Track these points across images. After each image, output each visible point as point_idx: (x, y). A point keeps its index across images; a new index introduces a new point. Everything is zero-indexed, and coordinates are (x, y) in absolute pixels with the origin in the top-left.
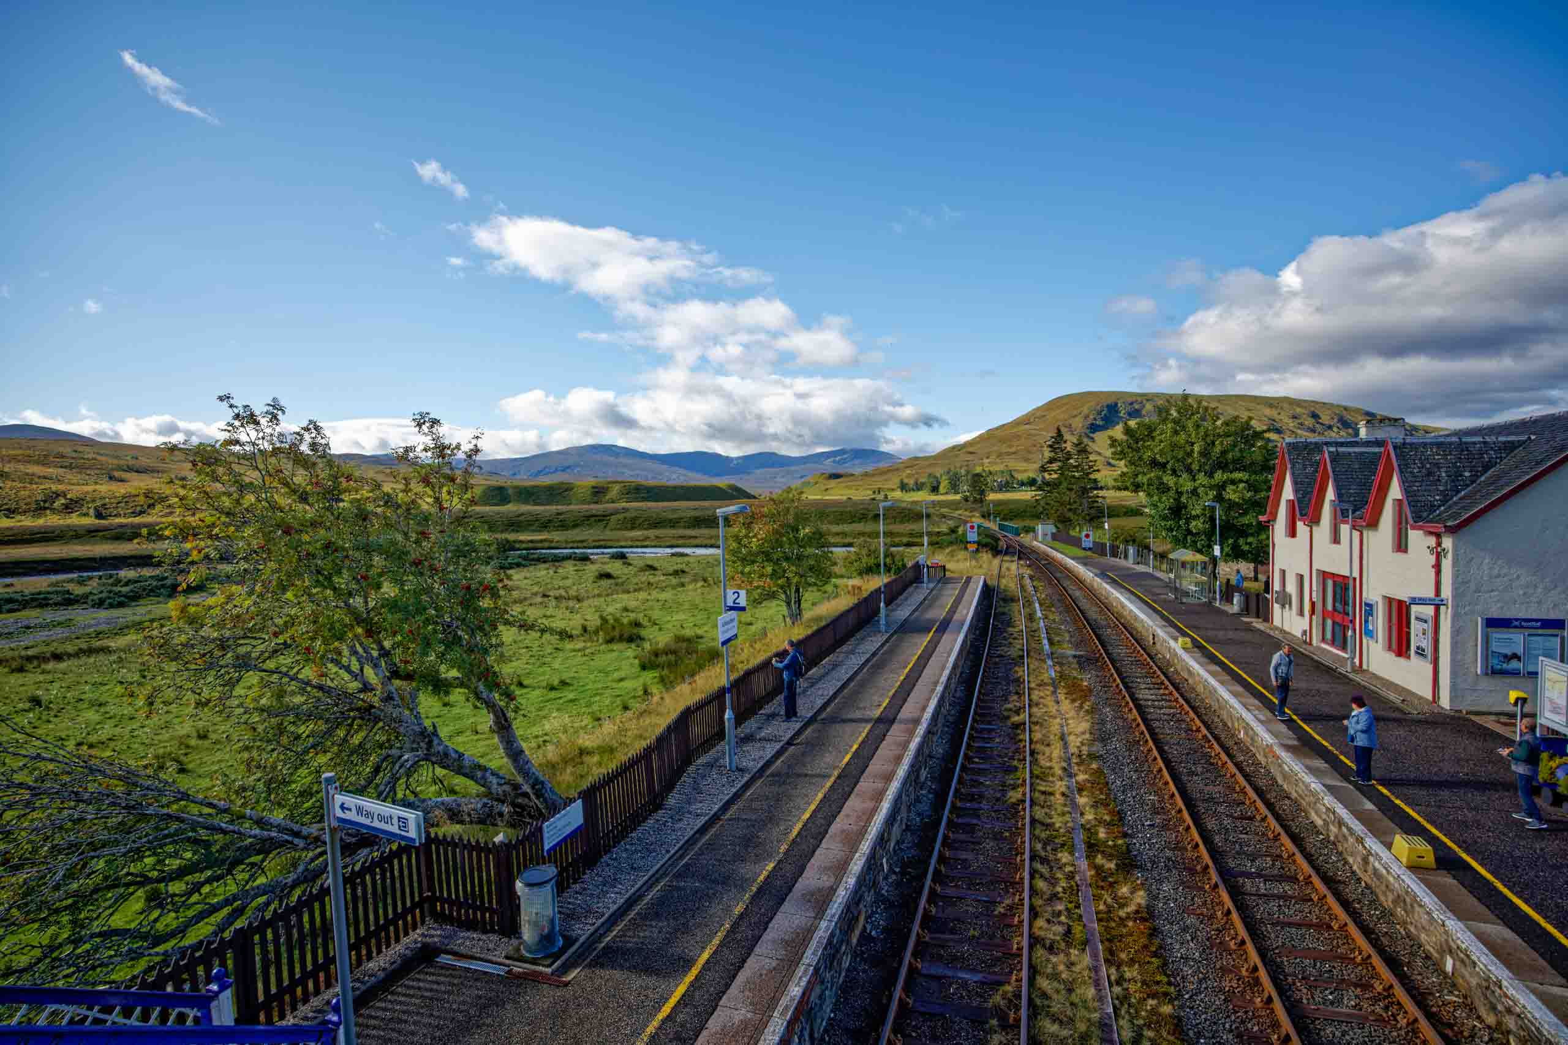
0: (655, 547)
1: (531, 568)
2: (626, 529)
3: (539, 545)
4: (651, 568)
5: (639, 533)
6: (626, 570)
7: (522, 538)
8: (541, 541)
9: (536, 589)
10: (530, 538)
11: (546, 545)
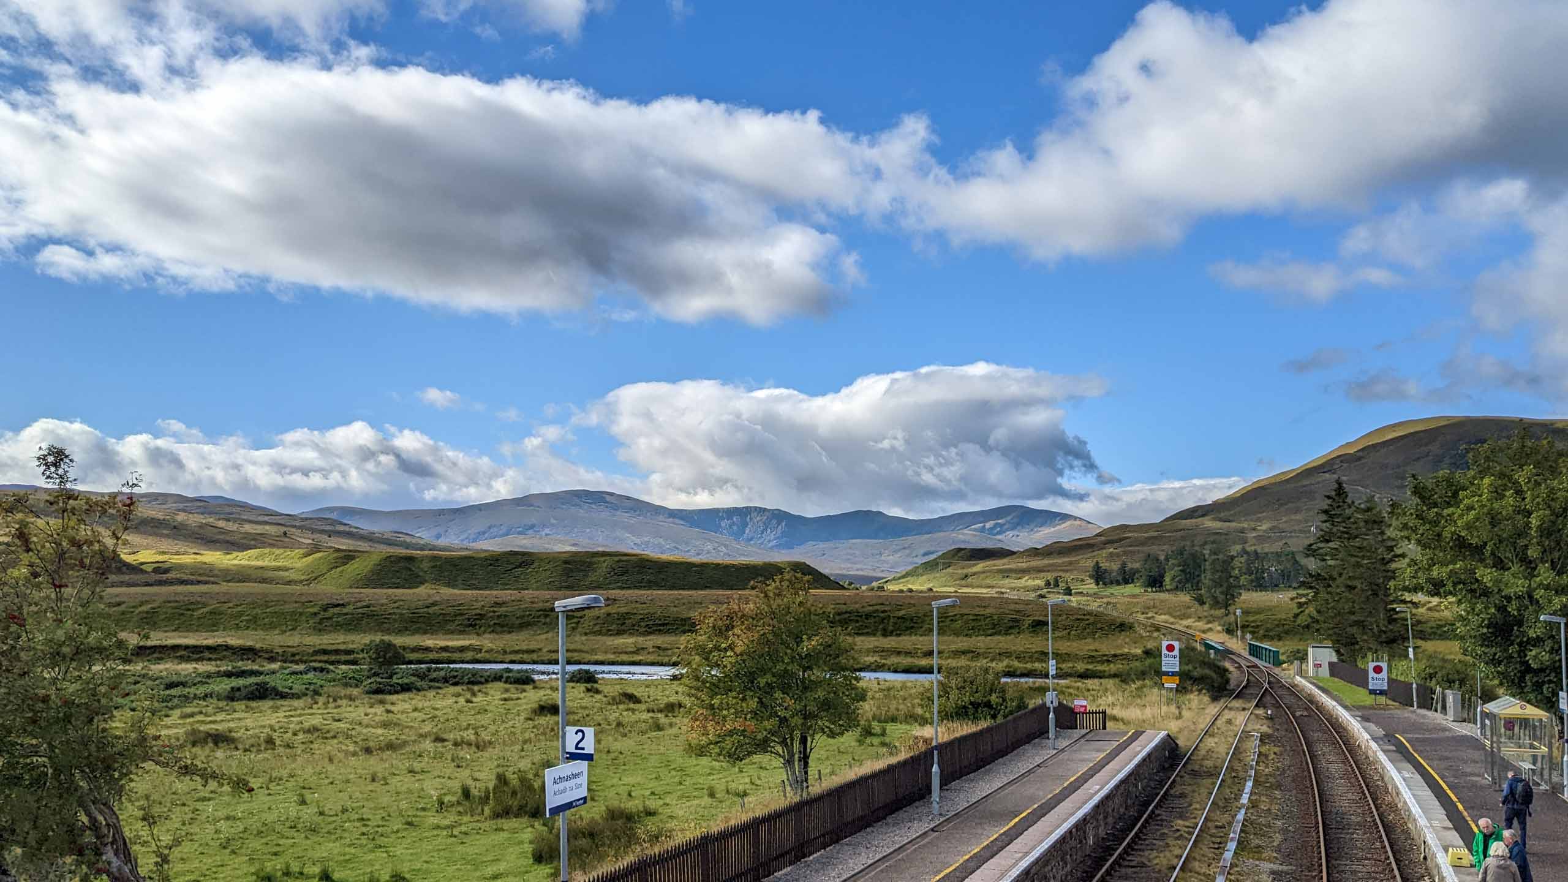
0: (652, 664)
1: (431, 694)
2: (609, 633)
3: (456, 656)
4: (632, 698)
5: (631, 640)
6: (588, 700)
7: (429, 642)
8: (462, 649)
9: (427, 728)
10: (442, 643)
11: (469, 655)
